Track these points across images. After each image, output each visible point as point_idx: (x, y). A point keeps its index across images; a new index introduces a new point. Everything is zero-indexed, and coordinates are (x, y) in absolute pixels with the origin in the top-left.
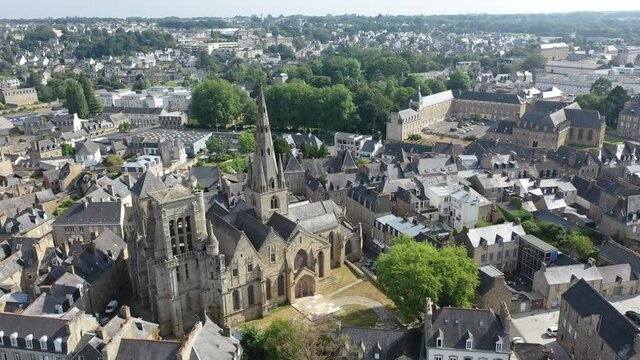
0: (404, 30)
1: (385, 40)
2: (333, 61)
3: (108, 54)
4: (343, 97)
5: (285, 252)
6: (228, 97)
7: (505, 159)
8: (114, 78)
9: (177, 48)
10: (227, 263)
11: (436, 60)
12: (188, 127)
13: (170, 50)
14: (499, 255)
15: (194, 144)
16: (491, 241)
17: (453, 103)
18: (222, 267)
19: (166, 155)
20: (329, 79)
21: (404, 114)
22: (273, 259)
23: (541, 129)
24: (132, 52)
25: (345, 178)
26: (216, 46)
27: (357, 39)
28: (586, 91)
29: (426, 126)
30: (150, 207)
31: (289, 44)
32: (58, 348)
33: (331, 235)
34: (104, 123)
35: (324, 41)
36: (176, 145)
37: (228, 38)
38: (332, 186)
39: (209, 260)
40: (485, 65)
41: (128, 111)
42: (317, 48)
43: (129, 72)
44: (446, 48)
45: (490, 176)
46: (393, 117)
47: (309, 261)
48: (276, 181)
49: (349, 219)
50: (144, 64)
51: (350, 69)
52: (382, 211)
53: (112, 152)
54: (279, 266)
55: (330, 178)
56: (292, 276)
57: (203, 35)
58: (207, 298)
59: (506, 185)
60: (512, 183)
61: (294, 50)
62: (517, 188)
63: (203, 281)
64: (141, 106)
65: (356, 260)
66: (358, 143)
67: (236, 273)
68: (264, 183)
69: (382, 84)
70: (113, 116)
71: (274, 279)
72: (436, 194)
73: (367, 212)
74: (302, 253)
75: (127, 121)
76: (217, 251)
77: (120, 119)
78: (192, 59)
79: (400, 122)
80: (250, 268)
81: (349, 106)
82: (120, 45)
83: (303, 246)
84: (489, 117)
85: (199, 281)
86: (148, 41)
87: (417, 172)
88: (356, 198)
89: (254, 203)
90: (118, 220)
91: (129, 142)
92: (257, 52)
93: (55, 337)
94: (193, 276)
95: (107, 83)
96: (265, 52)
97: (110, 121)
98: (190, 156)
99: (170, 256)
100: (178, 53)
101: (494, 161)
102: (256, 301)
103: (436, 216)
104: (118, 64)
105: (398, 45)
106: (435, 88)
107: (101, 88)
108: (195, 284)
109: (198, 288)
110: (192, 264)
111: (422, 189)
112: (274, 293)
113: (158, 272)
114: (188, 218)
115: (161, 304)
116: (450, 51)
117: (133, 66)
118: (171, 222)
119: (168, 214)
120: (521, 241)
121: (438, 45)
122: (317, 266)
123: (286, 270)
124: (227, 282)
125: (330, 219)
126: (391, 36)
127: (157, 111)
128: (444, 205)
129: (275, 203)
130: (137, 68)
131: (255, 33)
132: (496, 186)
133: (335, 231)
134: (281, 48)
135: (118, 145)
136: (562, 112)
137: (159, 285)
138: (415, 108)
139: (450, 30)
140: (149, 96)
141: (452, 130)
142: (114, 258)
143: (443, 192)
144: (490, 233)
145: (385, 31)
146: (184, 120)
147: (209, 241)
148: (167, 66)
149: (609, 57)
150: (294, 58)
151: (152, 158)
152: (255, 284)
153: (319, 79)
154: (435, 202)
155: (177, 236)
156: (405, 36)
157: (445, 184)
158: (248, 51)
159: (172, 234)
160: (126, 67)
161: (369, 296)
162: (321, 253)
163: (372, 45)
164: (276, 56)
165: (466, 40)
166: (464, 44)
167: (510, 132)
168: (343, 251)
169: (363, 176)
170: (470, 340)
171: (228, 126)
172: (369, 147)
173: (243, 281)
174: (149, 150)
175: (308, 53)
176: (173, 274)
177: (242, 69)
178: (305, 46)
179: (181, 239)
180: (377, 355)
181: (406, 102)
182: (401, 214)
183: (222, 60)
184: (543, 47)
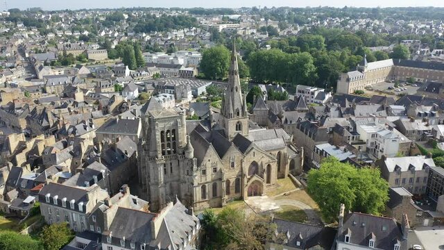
0: (363, 17)
1: (347, 24)
2: (304, 37)
3: (154, 30)
4: (306, 61)
5: (242, 161)
6: (225, 58)
7: (428, 109)
8: (156, 45)
9: (198, 27)
10: (199, 164)
11: (385, 39)
12: (197, 78)
13: (194, 28)
14: (411, 180)
15: (199, 89)
16: (404, 168)
17: (393, 69)
18: (195, 167)
19: (178, 95)
20: (299, 48)
21: (351, 74)
22: (233, 166)
24: (170, 29)
25: (299, 116)
26: (225, 26)
27: (326, 23)
29: (368, 85)
30: (149, 121)
31: (275, 26)
32: (81, 209)
33: (279, 153)
34: (144, 73)
35: (301, 24)
36: (185, 88)
37: (234, 21)
38: (286, 121)
39: (186, 161)
40: (424, 42)
41: (159, 65)
42: (296, 29)
43: (166, 42)
44: (395, 30)
45: (412, 121)
46: (343, 76)
47: (259, 170)
48: (240, 111)
49: (295, 143)
50: (176, 37)
51: (317, 43)
52: (322, 140)
53: (145, 91)
54: (237, 171)
55: (286, 115)
56: (246, 180)
57: (217, 19)
58: (184, 187)
59: (426, 128)
60: (430, 128)
61: (279, 30)
62: (434, 132)
63: (182, 176)
64: (169, 63)
66: (313, 93)
67: (204, 172)
69: (338, 53)
70: (149, 68)
71: (232, 181)
73: (310, 140)
74: (254, 164)
75: (158, 72)
76: (192, 155)
77: (154, 70)
78: (208, 34)
79: (348, 80)
80: (215, 170)
81: (311, 67)
82: (162, 24)
83: (257, 159)
84: (422, 80)
85: (179, 176)
86: (181, 22)
87: (353, 114)
88: (302, 130)
89: (224, 126)
90: (137, 133)
91: (156, 85)
92: (252, 31)
93: (79, 201)
94: (175, 172)
95: (151, 49)
96: (258, 31)
97: (147, 71)
98: (195, 96)
99: (160, 156)
100: (199, 30)
101: (418, 110)
102: (218, 195)
103: (364, 148)
104: (160, 37)
105: (357, 28)
106: (379, 57)
107: (147, 51)
108: (177, 178)
109: (179, 180)
110: (175, 164)
111: (355, 127)
112: (232, 191)
113: (151, 166)
114: (174, 131)
116: (398, 33)
117: (169, 38)
118: (162, 132)
119: (160, 127)
120: (431, 171)
121: (388, 28)
122: (265, 175)
123: (242, 175)
124: (198, 178)
125: (279, 142)
126: (353, 21)
127: (179, 66)
128: (371, 140)
129: (239, 127)
130: (171, 39)
131: (253, 18)
132: (416, 128)
133: (282, 151)
134: (269, 28)
135: (149, 87)
137: (152, 177)
138: (361, 70)
139: (400, 18)
140: (175, 57)
141: (389, 88)
142: (129, 156)
143: (372, 130)
144: (405, 163)
145: (348, 18)
146: (195, 73)
147: (187, 148)
148: (191, 39)
150: (277, 35)
151: (168, 95)
152: (218, 182)
153: (291, 49)
154: (364, 137)
155: (166, 143)
156: (363, 22)
157: (374, 124)
158: (246, 30)
159: (163, 140)
160: (165, 39)
161: (303, 201)
162: (269, 166)
163: (337, 27)
164: (265, 34)
165: (412, 25)
166: (410, 28)
167: (437, 91)
168: (288, 167)
169: (311, 115)
170: (373, 240)
171: (223, 79)
172: (321, 96)
173: (209, 179)
174: (169, 90)
175: (288, 32)
176: (161, 169)
177: (239, 42)
178: (287, 27)
179: (169, 145)
180: (298, 244)
181: (354, 66)
182: (336, 143)
183: (228, 36)
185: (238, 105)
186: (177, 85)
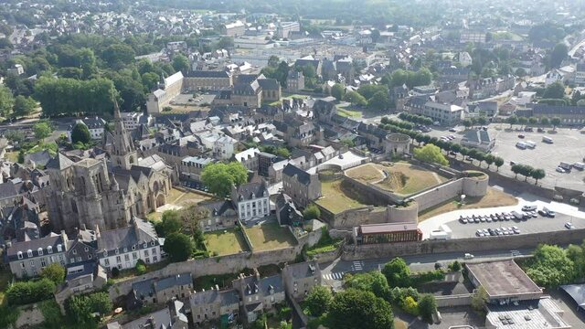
1: (92, 22)
5: (148, 183)
7: (236, 116)
10: (125, 193)
14: (251, 164)
16: (246, 158)
17: (184, 80)
18: (123, 196)
22: (144, 188)
23: (247, 94)
27: (65, 22)
28: (266, 66)
29: (171, 100)
32: (60, 249)
35: (30, 25)
38: (144, 148)
39: (114, 194)
45: (233, 127)
46: (149, 97)
47: (160, 187)
49: (168, 162)
51: (85, 57)
52: (185, 156)
54: (147, 191)
56: (154, 196)
59: (242, 130)
60: (245, 129)
62: (248, 131)
63: (112, 207)
65: (178, 185)
66: (135, 119)
67: (130, 198)
68: (124, 149)
69: (128, 71)
72: (209, 141)
73: (176, 157)
74: (156, 183)
76: (118, 188)
79: (156, 99)
80: (136, 194)
81: (114, 92)
83: (156, 179)
84: (210, 88)
85: (110, 207)
89: (119, 162)
93: (56, 245)
99: (97, 195)
101: (231, 119)
103: (211, 153)
105: (107, 27)
109: (109, 211)
110: (104, 199)
111: (200, 140)
112: (147, 207)
113: (90, 205)
114: (100, 173)
118: (93, 176)
119: (92, 173)
120: (259, 156)
122: (164, 189)
123: (150, 193)
124: (127, 204)
125: (161, 164)
126: (96, 17)
128: (214, 147)
129: (131, 161)
132: (238, 132)
133: (165, 170)
136: (256, 82)
139: (145, 8)
141: (190, 100)
144: (245, 154)
145: (89, 13)
147: (113, 184)
149: (272, 33)
152: (139, 203)
153: (68, 70)
154: (209, 146)
156: (108, 17)
161: (193, 198)
162: (164, 182)
165: (163, 19)
166: (163, 22)
167: (229, 98)
168: (170, 181)
169: (159, 138)
170: (254, 195)
172: (144, 120)
173: (133, 202)
176: (99, 204)
180: (216, 213)
181: (155, 85)
184: (228, 27)
185: (127, 144)
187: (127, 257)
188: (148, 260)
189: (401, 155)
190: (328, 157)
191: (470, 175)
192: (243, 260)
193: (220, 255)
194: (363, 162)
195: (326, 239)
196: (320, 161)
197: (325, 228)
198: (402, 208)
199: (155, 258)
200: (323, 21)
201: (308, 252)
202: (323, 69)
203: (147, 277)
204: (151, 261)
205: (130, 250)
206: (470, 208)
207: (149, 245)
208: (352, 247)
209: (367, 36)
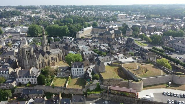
1: (81, 13)
2: (66, 19)
3: (2, 17)
5: (49, 57)
6: (38, 29)
8: (5, 24)
9: (23, 15)
10: (38, 59)
11: (93, 19)
12: (28, 36)
13: (21, 16)
14: (89, 56)
15: (30, 40)
16: (87, 54)
17: (93, 29)
18: (37, 60)
20: (64, 24)
21: (80, 32)
22: (47, 58)
23: (108, 34)
24: (9, 17)
25: (63, 45)
26: (34, 15)
27: (74, 13)
28: (121, 26)
29: (86, 35)
30: (22, 49)
31: (55, 14)
32: (7, 73)
33: (59, 55)
34: (5, 36)
35: (65, 13)
36: (25, 40)
37: (38, 12)
38: (60, 47)
39: (34, 58)
40: (105, 20)
41: (11, 33)
42: (63, 15)
43: (9, 22)
44: (97, 15)
45: (92, 43)
46: (77, 33)
47: (54, 59)
48: (47, 45)
49: (63, 52)
50: (13, 20)
51: (70, 21)
52: (69, 50)
53: (9, 43)
54: (48, 60)
55: (60, 45)
56: (50, 62)
57: (30, 12)
59: (95, 45)
61: (56, 16)
62: (97, 46)
64: (14, 32)
65: (64, 60)
66: (68, 39)
67: (39, 61)
68: (44, 45)
69: (76, 25)
70: (7, 34)
71: (47, 62)
72: (80, 47)
73: (66, 51)
75: (11, 35)
77: (9, 35)
78: (27, 18)
80: (42, 60)
81: (67, 30)
82: (5, 15)
83: (52, 56)
85: (32, 63)
86: (14, 13)
87: (78, 43)
88: (64, 49)
89: (43, 49)
90: (14, 55)
91: (13, 40)
92: (46, 16)
93: (6, 71)
94: (31, 62)
95: (3, 26)
96: (48, 16)
98: (29, 43)
99: (27, 58)
100: (23, 17)
101: (94, 41)
102: (44, 66)
103: (80, 51)
104: (6, 20)
105: (85, 14)
106: (89, 26)
107: (1, 27)
108: (31, 63)
109: (32, 64)
110: (31, 59)
111: (78, 46)
112: (47, 65)
113: (24, 61)
114: (30, 51)
115: (25, 67)
116: (98, 16)
117: (10, 21)
118: (27, 52)
119: (26, 50)
120: (93, 54)
121: (95, 14)
122: (55, 60)
123: (49, 60)
124: (38, 62)
125: (58, 52)
126: (83, 12)
127: (19, 33)
128: (82, 49)
129: (47, 49)
130: (11, 21)
131: (45, 11)
132: (92, 45)
133: (59, 54)
134: (53, 15)
135: (10, 41)
136: (113, 31)
137: (25, 64)
138: (83, 30)
139: (99, 10)
140: (16, 29)
141: (91, 35)
142: (14, 61)
143: (82, 46)
144: (87, 52)
145: (82, 10)
146: (26, 35)
147: (34, 55)
148: (20, 20)
149: (133, 18)
150: (56, 18)
152: (43, 63)
153: (61, 24)
154: (80, 49)
155: (28, 54)
156: (87, 12)
158: (44, 16)
159: (27, 54)
160: (8, 21)
162: (56, 58)
163: (78, 14)
164: (51, 18)
165: (103, 13)
166: (101, 14)
168: (61, 58)
169: (67, 44)
170: (78, 66)
171: (38, 36)
172: (71, 39)
173: (41, 62)
174: (18, 42)
175: (60, 17)
176: (27, 61)
177: (42, 22)
178: (60, 14)
179: (29, 55)
180: (64, 71)
181: (81, 29)
182: (73, 51)
183: (36, 19)
184: (119, 15)
185: (46, 43)
186: (21, 40)
187: (25, 80)
188: (33, 82)
189: (152, 61)
190: (120, 58)
191: (177, 74)
192: (62, 90)
193: (55, 86)
194: (133, 62)
195: (98, 89)
196: (116, 59)
197: (99, 84)
198: (134, 82)
199: (35, 82)
200: (155, 15)
201: (89, 92)
202: (142, 29)
203: (28, 88)
204: (34, 83)
205: (26, 78)
206: (172, 89)
207: (33, 77)
208: (106, 94)
209: (169, 20)
